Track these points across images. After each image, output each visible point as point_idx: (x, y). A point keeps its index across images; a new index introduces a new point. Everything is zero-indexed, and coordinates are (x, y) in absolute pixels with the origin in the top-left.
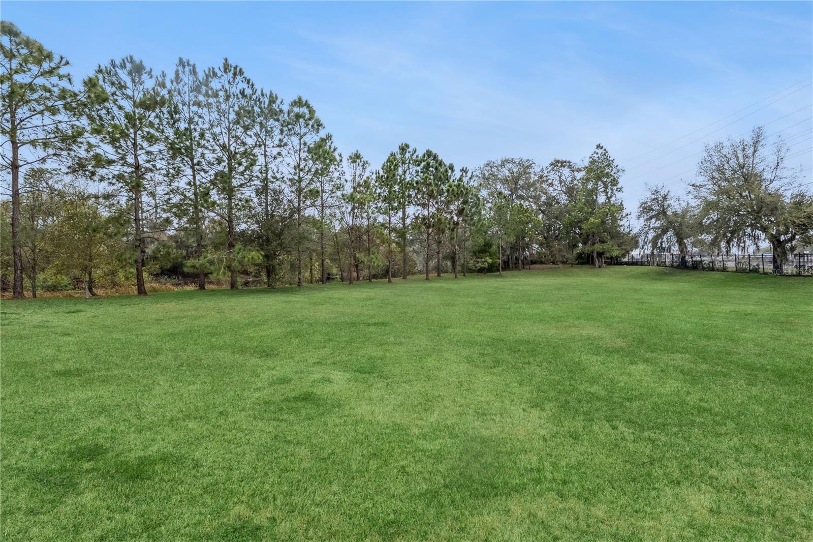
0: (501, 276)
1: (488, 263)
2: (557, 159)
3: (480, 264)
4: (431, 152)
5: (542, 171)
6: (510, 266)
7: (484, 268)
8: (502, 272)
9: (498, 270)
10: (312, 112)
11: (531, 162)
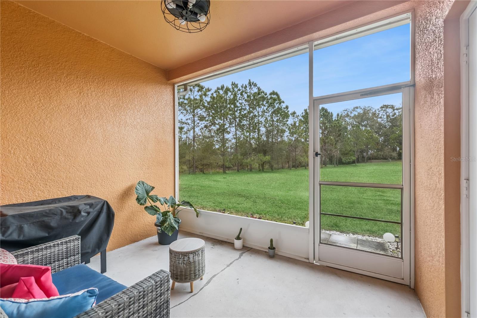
0: (356, 166)
1: (353, 160)
2: (385, 104)
3: (348, 160)
4: (324, 108)
5: (375, 111)
6: (360, 161)
7: (350, 162)
8: (357, 164)
9: (355, 163)
10: (278, 97)
11: (370, 108)
